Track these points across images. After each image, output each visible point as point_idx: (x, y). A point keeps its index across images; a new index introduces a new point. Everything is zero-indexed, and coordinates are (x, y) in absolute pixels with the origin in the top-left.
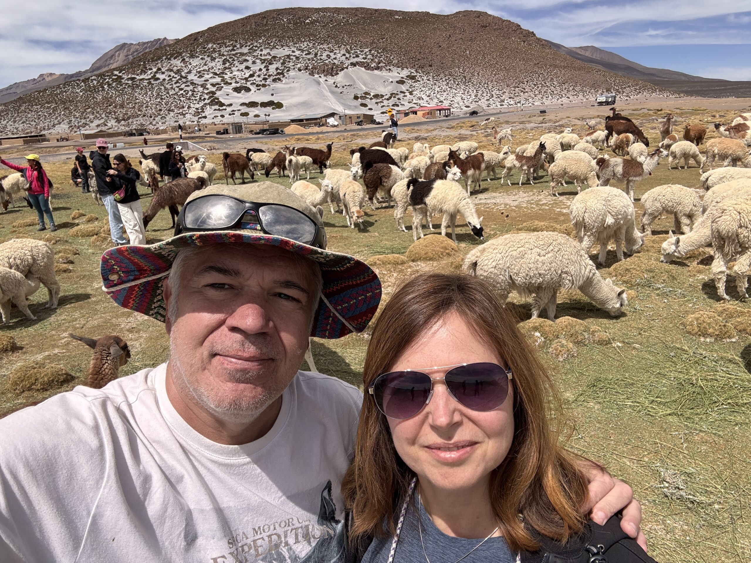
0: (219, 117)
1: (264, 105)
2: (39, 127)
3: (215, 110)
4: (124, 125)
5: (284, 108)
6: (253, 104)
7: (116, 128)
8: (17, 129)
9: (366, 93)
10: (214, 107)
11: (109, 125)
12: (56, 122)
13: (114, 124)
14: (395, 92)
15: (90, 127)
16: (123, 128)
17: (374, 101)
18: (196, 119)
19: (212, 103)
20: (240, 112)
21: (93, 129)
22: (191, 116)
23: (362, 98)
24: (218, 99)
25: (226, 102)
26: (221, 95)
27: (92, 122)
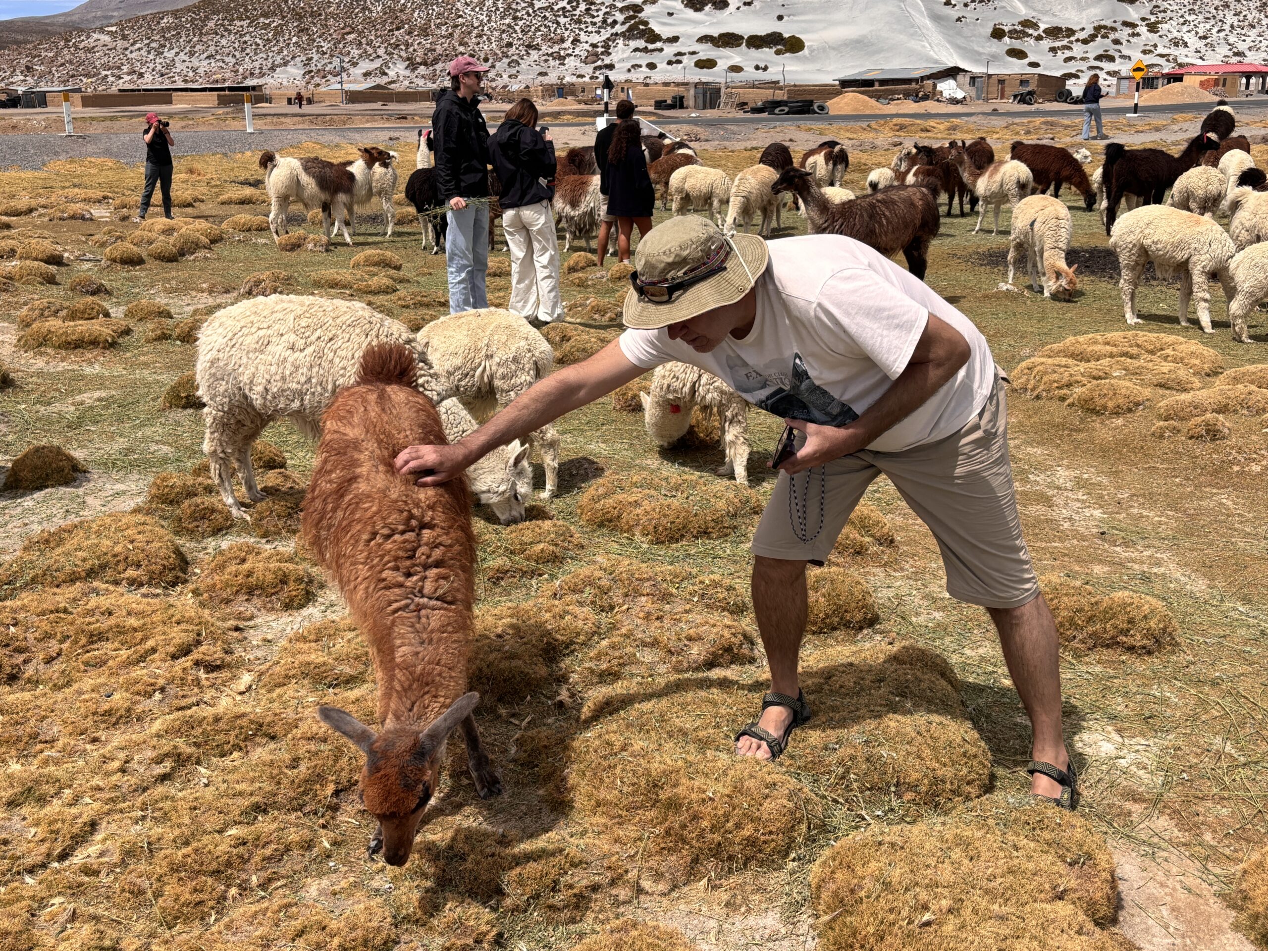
0: (644, 69)
1: (756, 42)
2: (241, 70)
3: (636, 50)
4: (423, 77)
5: (806, 51)
6: (729, 40)
7: (406, 83)
8: (194, 70)
9: (1028, 23)
10: (634, 44)
11: (392, 73)
12: (278, 60)
13: (404, 72)
14: (1109, 23)
15: (349, 75)
16: (421, 82)
17: (1047, 43)
18: (588, 70)
19: (628, 35)
20: (696, 58)
21: (355, 82)
22: (578, 64)
23: (1015, 34)
24: (646, 23)
25: (664, 31)
26: (655, 15)
27: (355, 64)
